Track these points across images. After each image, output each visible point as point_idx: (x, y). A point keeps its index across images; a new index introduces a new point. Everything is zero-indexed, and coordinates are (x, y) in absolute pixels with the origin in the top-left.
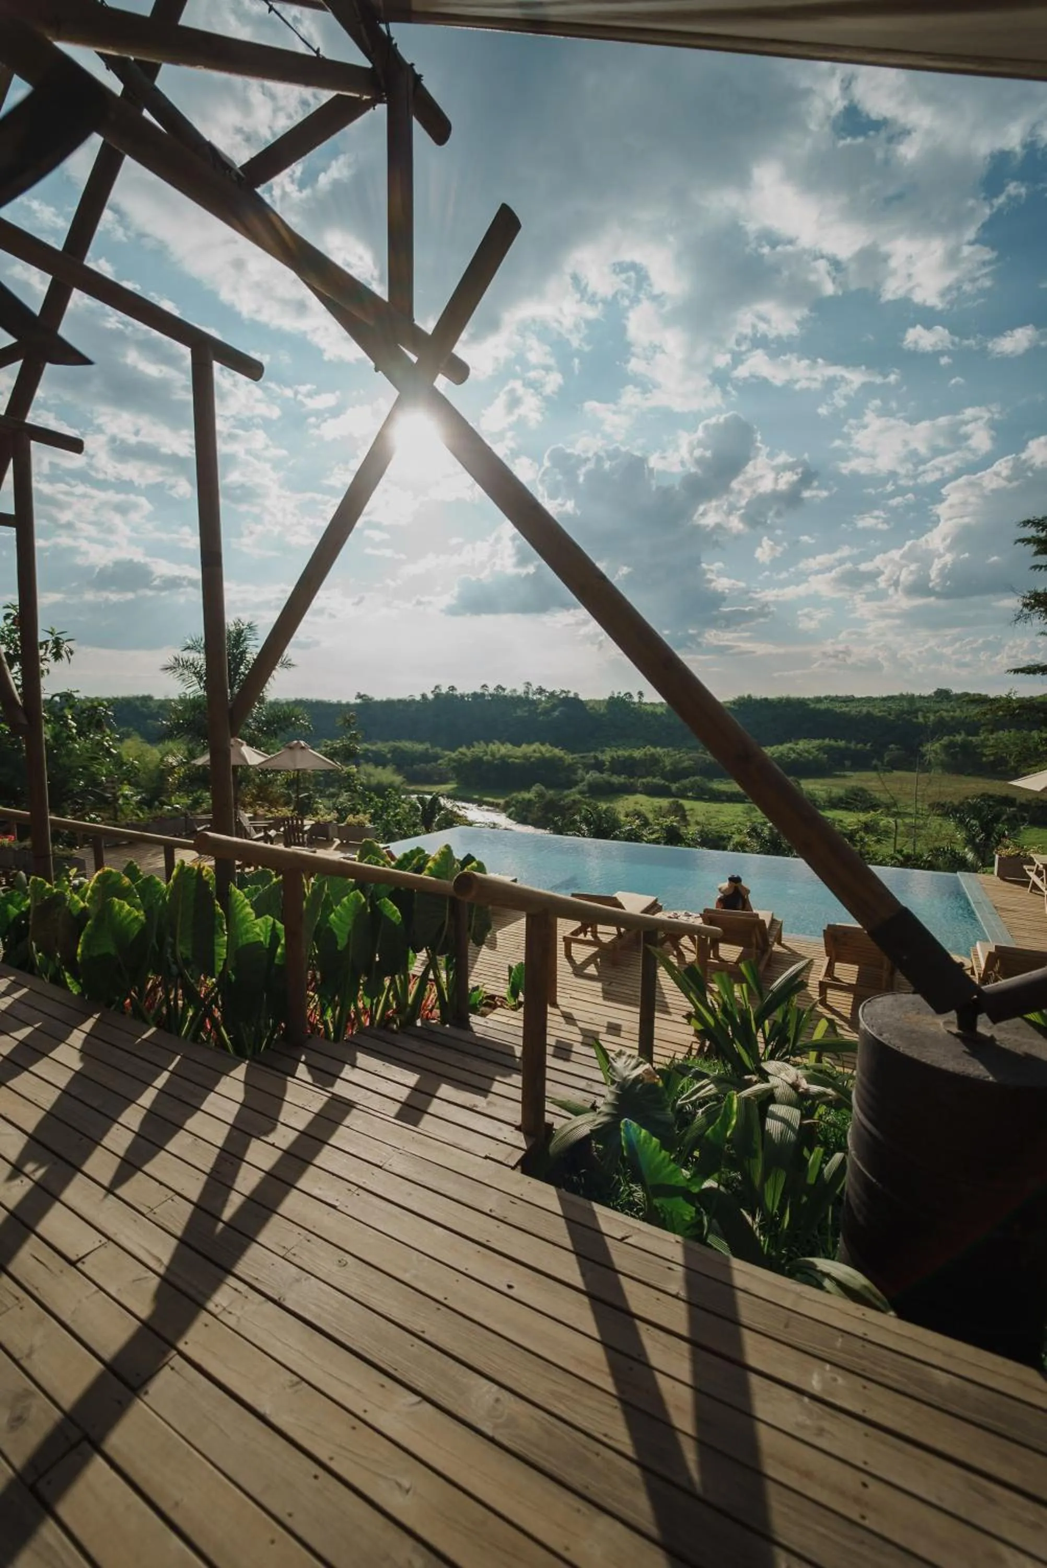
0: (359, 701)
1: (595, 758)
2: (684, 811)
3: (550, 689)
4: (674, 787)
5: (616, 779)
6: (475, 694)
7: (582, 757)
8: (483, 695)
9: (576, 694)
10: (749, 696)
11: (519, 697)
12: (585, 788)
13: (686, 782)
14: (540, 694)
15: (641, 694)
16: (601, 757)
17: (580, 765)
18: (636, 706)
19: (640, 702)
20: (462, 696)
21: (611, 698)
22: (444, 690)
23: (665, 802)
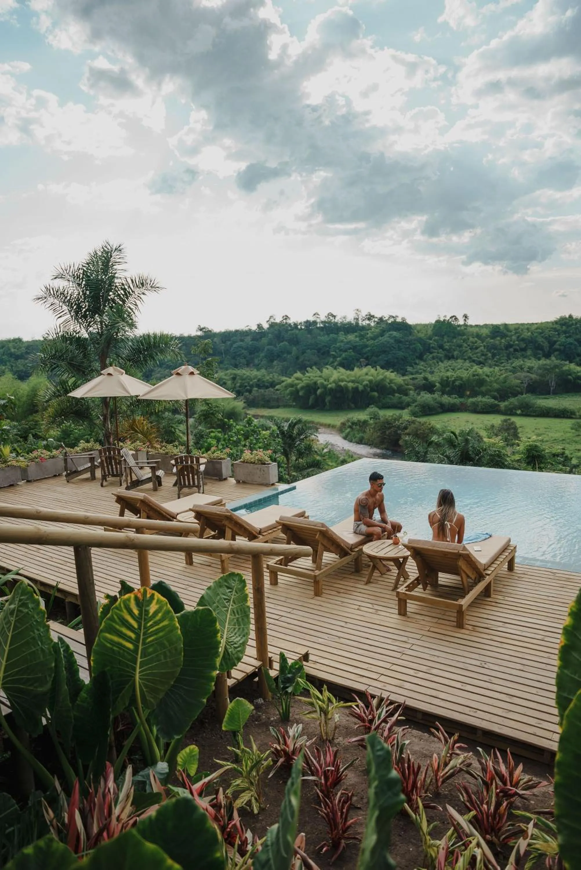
0: (199, 333)
1: (426, 379)
2: (515, 429)
3: (378, 315)
4: (503, 405)
5: (446, 399)
6: (307, 322)
7: (413, 379)
8: (315, 322)
9: (404, 319)
10: (571, 316)
11: (350, 323)
12: (417, 409)
13: (514, 401)
14: (369, 319)
15: (466, 317)
16: (432, 378)
17: (410, 387)
18: (462, 328)
19: (465, 325)
20: (296, 325)
21: (438, 322)
22: (278, 320)
23: (497, 420)
